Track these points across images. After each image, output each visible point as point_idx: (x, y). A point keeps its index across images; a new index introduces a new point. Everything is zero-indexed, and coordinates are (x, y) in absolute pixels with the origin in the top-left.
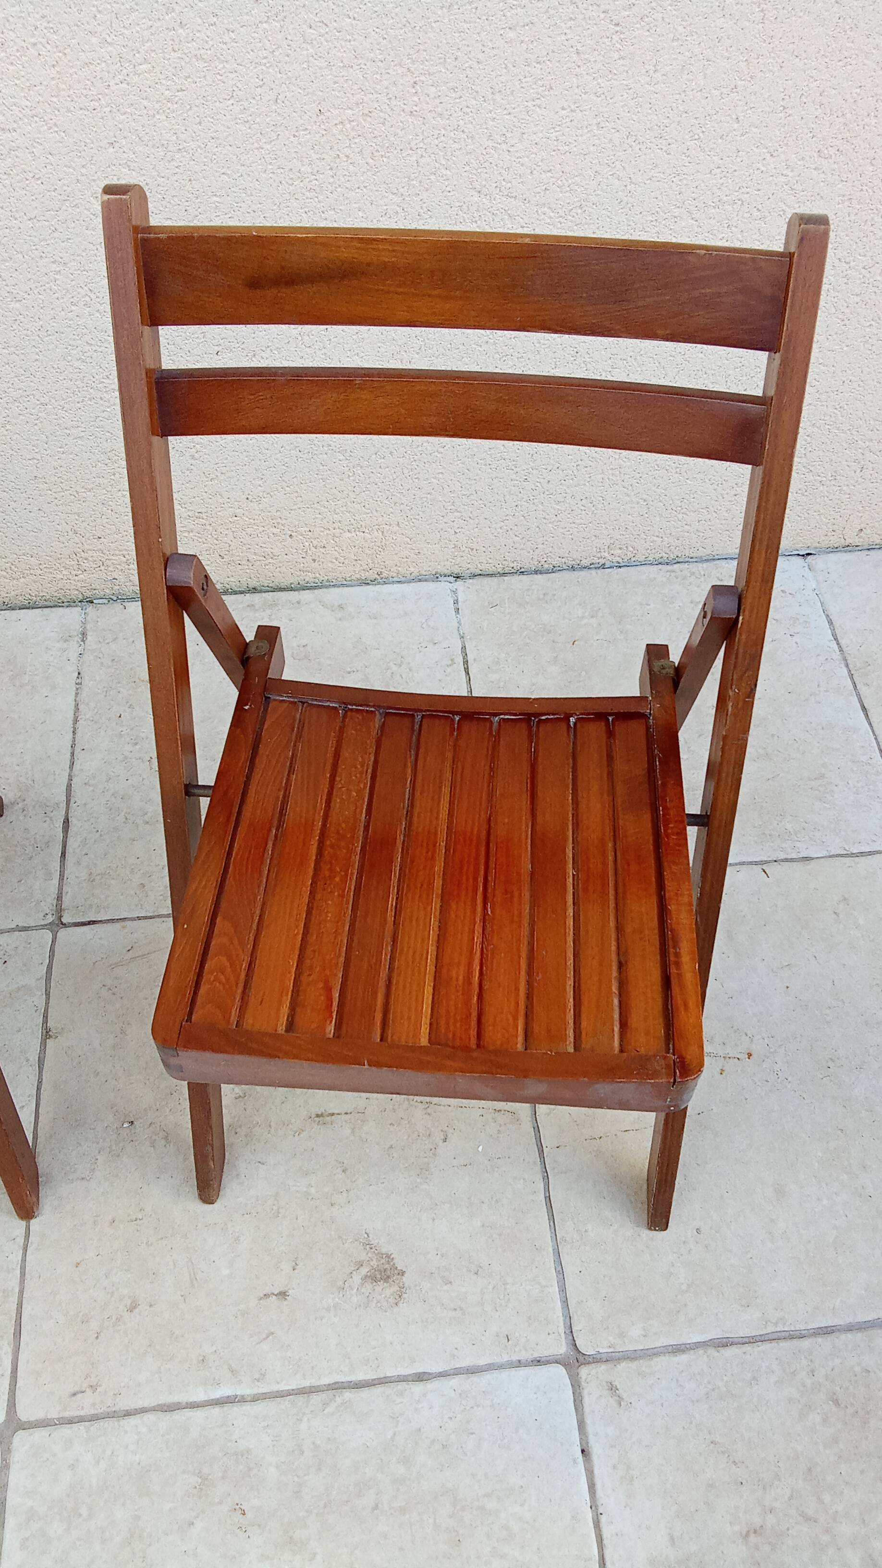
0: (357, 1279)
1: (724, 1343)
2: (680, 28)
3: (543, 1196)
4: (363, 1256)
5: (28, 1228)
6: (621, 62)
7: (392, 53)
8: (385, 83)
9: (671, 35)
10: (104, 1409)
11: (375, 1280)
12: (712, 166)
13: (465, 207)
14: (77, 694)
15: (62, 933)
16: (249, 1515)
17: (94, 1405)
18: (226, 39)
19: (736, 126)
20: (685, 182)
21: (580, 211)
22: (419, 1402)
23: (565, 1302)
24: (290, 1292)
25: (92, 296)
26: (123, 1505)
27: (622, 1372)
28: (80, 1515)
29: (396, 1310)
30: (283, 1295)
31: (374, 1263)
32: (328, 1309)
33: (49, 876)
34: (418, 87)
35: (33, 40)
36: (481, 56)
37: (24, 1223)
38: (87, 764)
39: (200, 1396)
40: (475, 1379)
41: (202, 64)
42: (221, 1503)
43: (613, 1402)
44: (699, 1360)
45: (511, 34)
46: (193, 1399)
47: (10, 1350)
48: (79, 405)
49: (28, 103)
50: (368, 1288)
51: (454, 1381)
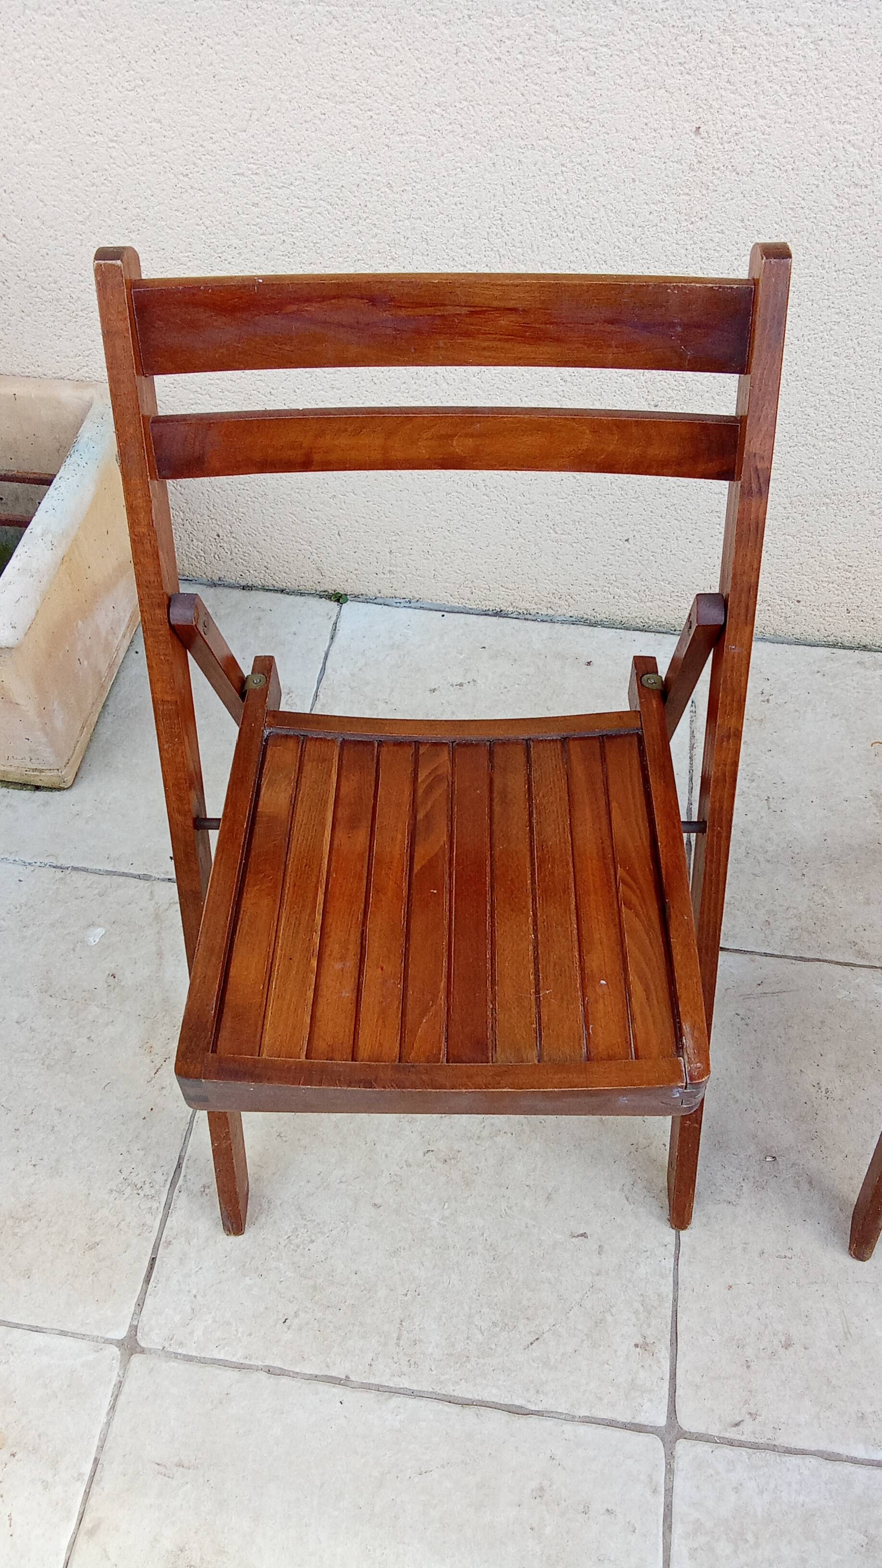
5: (678, 1238)
10: (765, 1440)
14: (692, 721)
17: (754, 1433)
26: (790, 1542)
28: (747, 1541)
37: (674, 1231)
39: (860, 1452)
46: (853, 1454)
47: (668, 1354)
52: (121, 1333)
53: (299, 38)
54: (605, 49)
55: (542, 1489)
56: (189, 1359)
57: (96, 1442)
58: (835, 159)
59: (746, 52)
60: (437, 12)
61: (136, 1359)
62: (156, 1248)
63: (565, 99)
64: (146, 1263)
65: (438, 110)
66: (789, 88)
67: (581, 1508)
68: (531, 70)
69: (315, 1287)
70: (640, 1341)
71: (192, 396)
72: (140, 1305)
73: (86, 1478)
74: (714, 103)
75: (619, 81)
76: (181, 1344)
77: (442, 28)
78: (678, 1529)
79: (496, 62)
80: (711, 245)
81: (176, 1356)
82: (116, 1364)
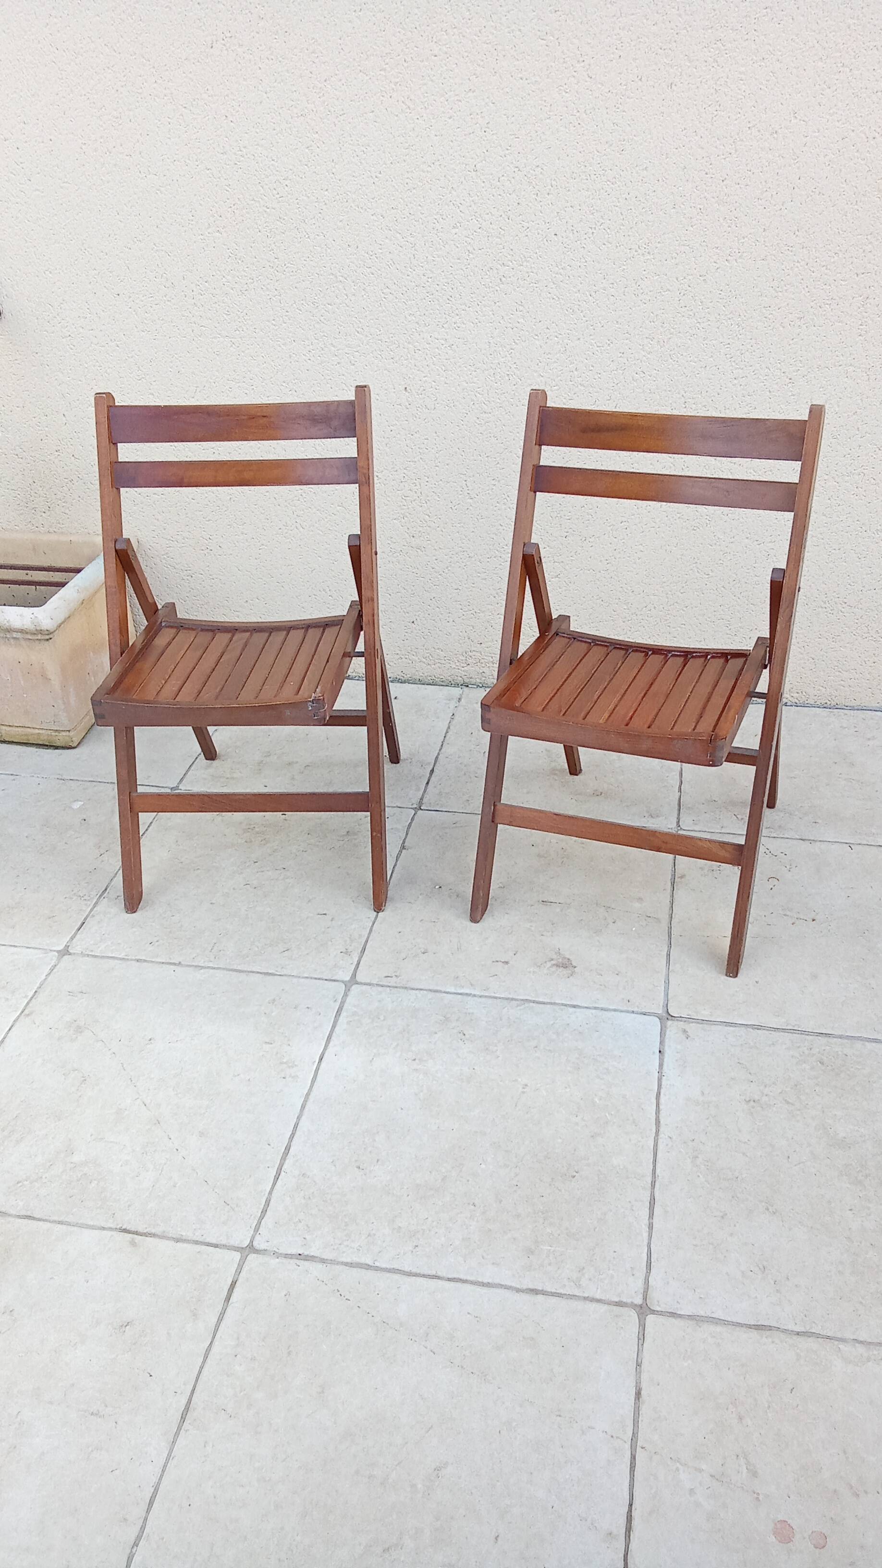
0: (549, 964)
1: (759, 1027)
2: (824, 382)
3: (666, 953)
4: (555, 957)
5: (377, 916)
6: (793, 397)
7: (675, 388)
8: (671, 402)
9: (819, 385)
10: (401, 985)
11: (557, 966)
12: (845, 453)
13: (707, 467)
14: (450, 722)
15: (420, 812)
16: (467, 1036)
17: (396, 982)
18: (596, 377)
19: (857, 432)
20: (830, 461)
21: (770, 473)
22: (571, 1014)
23: (667, 995)
24: (510, 962)
25: (508, 499)
26: (403, 1019)
27: (691, 1028)
28: (379, 1018)
29: (567, 979)
30: (507, 963)
31: (560, 960)
32: (530, 972)
33: (418, 790)
34: (686, 404)
35: (508, 373)
36: (719, 391)
37: (375, 913)
38: (448, 750)
39: (453, 990)
40: (606, 1013)
41: (583, 388)
42: (453, 1028)
43: (684, 1037)
44: (742, 1031)
45: (736, 382)
46: (448, 990)
47: (358, 956)
48: (488, 560)
49: (499, 401)
50: (554, 969)
51: (594, 1011)
52: (61, 948)
53: (218, 353)
54: (357, 353)
55: (274, 1000)
56: (96, 956)
57: (38, 985)
58: (472, 400)
59: (420, 352)
60: (280, 340)
61: (66, 957)
62: (85, 919)
63: (343, 377)
64: (80, 923)
65: (284, 384)
66: (443, 368)
67: (294, 1006)
68: (325, 364)
69: (170, 932)
70: (344, 950)
71: (168, 542)
72: (72, 938)
73: (29, 997)
74: (411, 376)
75: (366, 367)
76: (92, 951)
77: (282, 346)
78: (344, 1014)
79: (309, 361)
80: (422, 446)
81: (88, 955)
82: (55, 959)
